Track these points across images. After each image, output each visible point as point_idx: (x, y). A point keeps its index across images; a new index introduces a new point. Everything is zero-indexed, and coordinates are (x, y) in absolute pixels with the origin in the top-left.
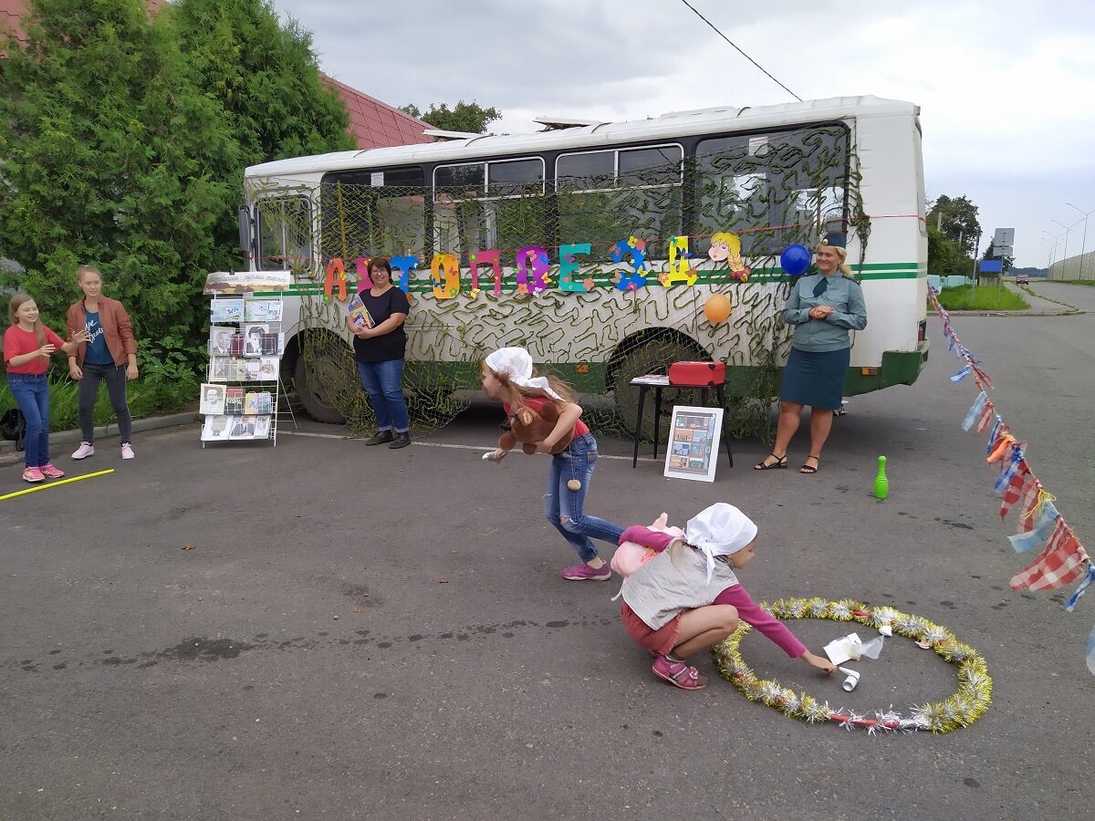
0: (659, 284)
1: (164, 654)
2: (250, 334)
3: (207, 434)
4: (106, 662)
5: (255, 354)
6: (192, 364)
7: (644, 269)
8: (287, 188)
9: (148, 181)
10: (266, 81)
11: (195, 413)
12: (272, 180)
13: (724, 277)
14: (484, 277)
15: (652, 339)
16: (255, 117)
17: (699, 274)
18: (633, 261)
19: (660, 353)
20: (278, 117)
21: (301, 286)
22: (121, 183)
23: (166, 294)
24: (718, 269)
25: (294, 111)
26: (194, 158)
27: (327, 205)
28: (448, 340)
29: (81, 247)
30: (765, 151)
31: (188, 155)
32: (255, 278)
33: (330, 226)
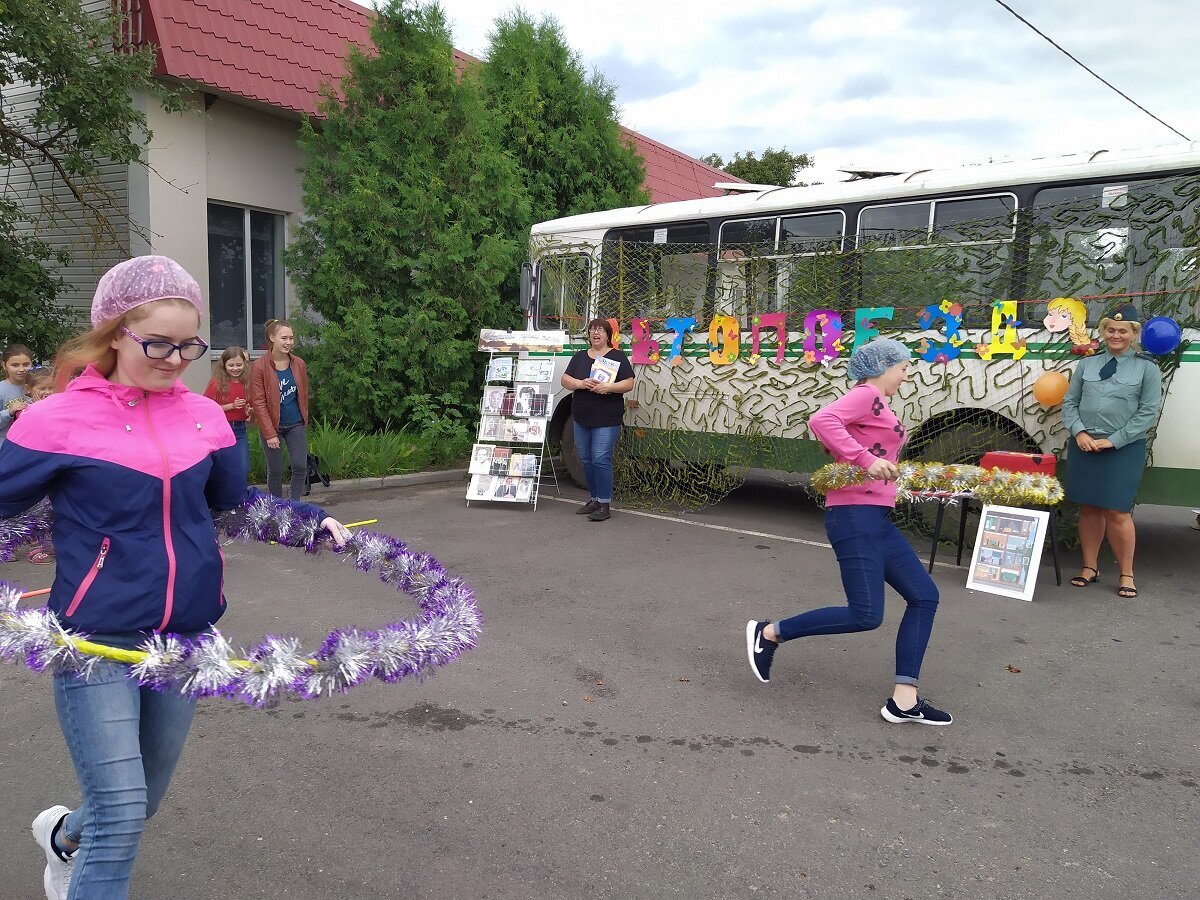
0: (977, 356)
1: (395, 717)
2: (521, 394)
3: (472, 494)
4: (341, 717)
5: (524, 415)
6: (468, 420)
7: (959, 339)
8: (570, 246)
9: (442, 237)
10: (566, 136)
11: (465, 470)
12: (556, 237)
13: (1062, 351)
14: (766, 342)
15: (965, 421)
16: (552, 174)
17: (1028, 346)
18: (944, 329)
19: (974, 439)
20: (574, 173)
21: (575, 346)
22: (419, 239)
23: (451, 350)
24: (1055, 341)
25: (591, 167)
26: (487, 216)
27: (608, 263)
28: (723, 409)
29: (378, 301)
30: (1123, 202)
31: (483, 213)
32: (531, 337)
33: (609, 285)
